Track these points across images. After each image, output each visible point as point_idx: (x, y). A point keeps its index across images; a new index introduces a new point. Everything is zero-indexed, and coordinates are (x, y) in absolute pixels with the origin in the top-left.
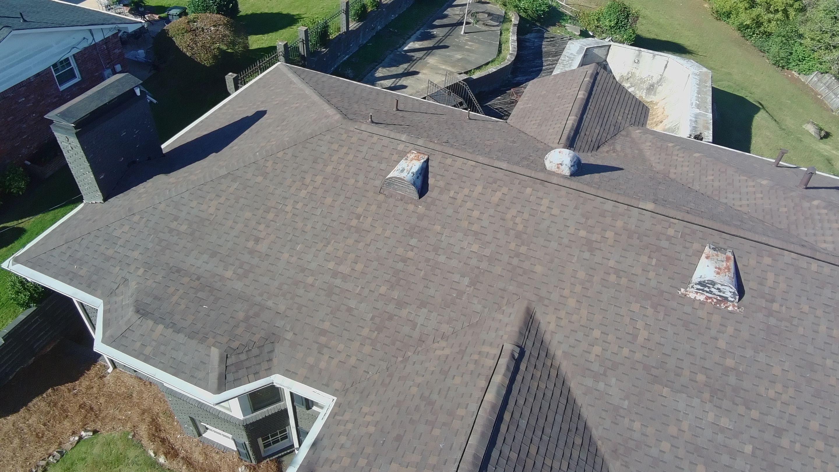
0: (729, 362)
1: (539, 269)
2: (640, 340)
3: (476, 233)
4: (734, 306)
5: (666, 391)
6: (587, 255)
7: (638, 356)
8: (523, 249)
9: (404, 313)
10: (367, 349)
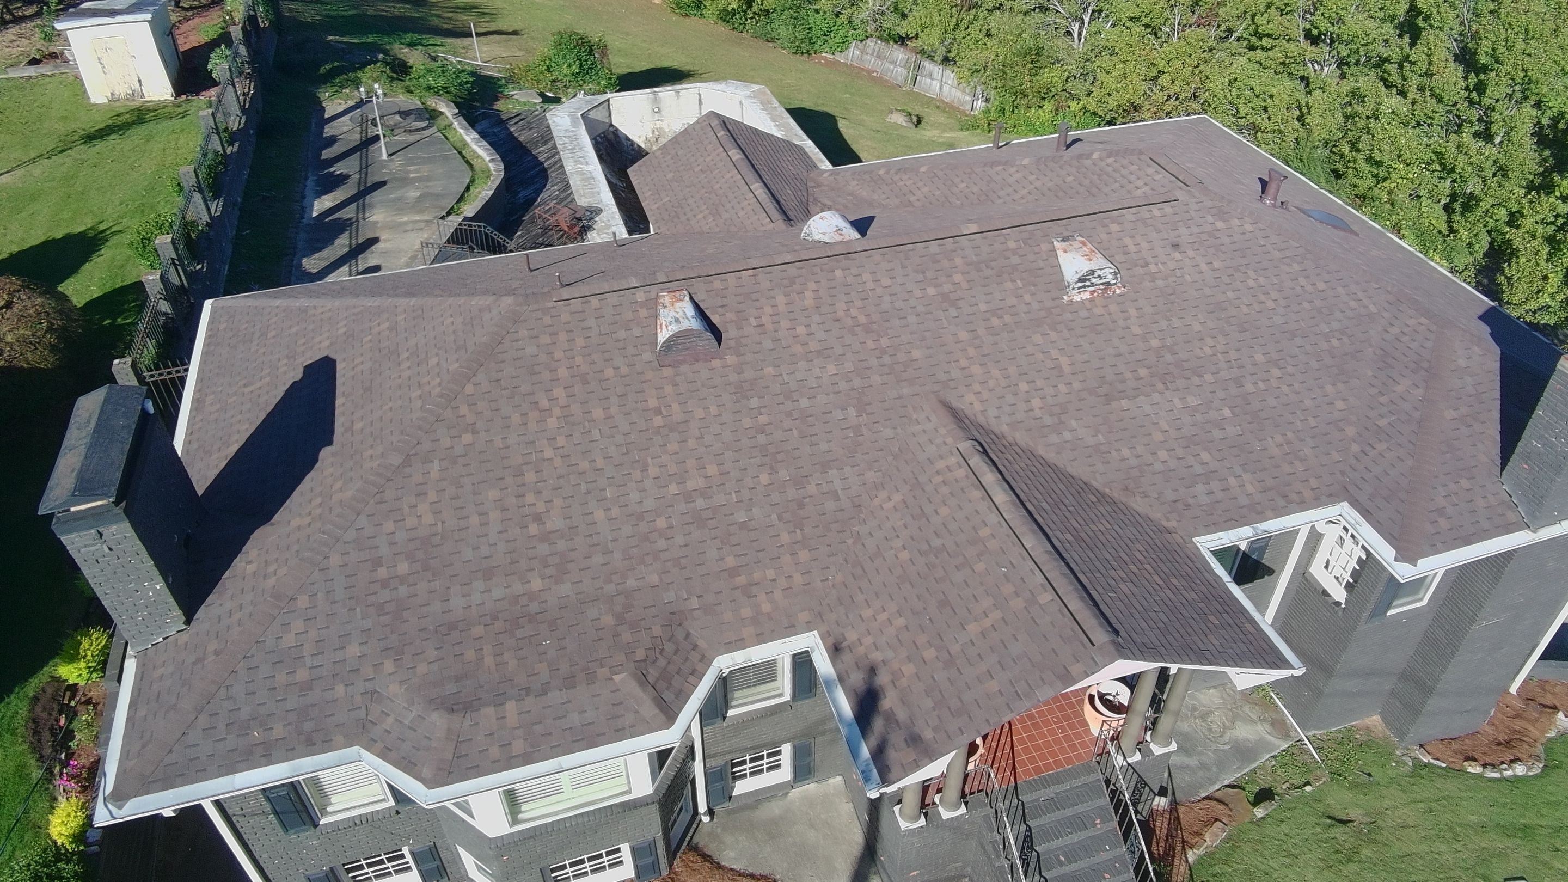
0: (1155, 343)
1: (916, 354)
2: (1067, 369)
3: (819, 353)
4: (1119, 288)
5: (1124, 403)
6: (953, 312)
7: (1076, 385)
8: (884, 342)
9: (812, 489)
10: (804, 555)
